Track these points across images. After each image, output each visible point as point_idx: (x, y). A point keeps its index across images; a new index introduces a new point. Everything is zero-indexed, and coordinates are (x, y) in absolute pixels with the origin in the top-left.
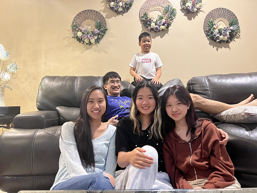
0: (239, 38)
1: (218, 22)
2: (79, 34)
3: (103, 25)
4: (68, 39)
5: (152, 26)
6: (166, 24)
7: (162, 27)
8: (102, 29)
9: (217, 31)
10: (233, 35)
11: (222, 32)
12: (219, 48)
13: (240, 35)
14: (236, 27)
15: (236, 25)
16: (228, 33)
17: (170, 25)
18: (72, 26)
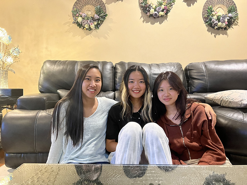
0: (237, 25)
1: (217, 9)
2: (80, 19)
3: (103, 11)
4: (68, 24)
5: (151, 12)
6: (165, 11)
7: (161, 13)
8: (102, 15)
9: (215, 17)
10: (231, 23)
11: (220, 19)
12: (217, 35)
13: (238, 22)
14: (235, 14)
15: (235, 11)
16: (226, 20)
17: (169, 11)
18: (73, 12)
